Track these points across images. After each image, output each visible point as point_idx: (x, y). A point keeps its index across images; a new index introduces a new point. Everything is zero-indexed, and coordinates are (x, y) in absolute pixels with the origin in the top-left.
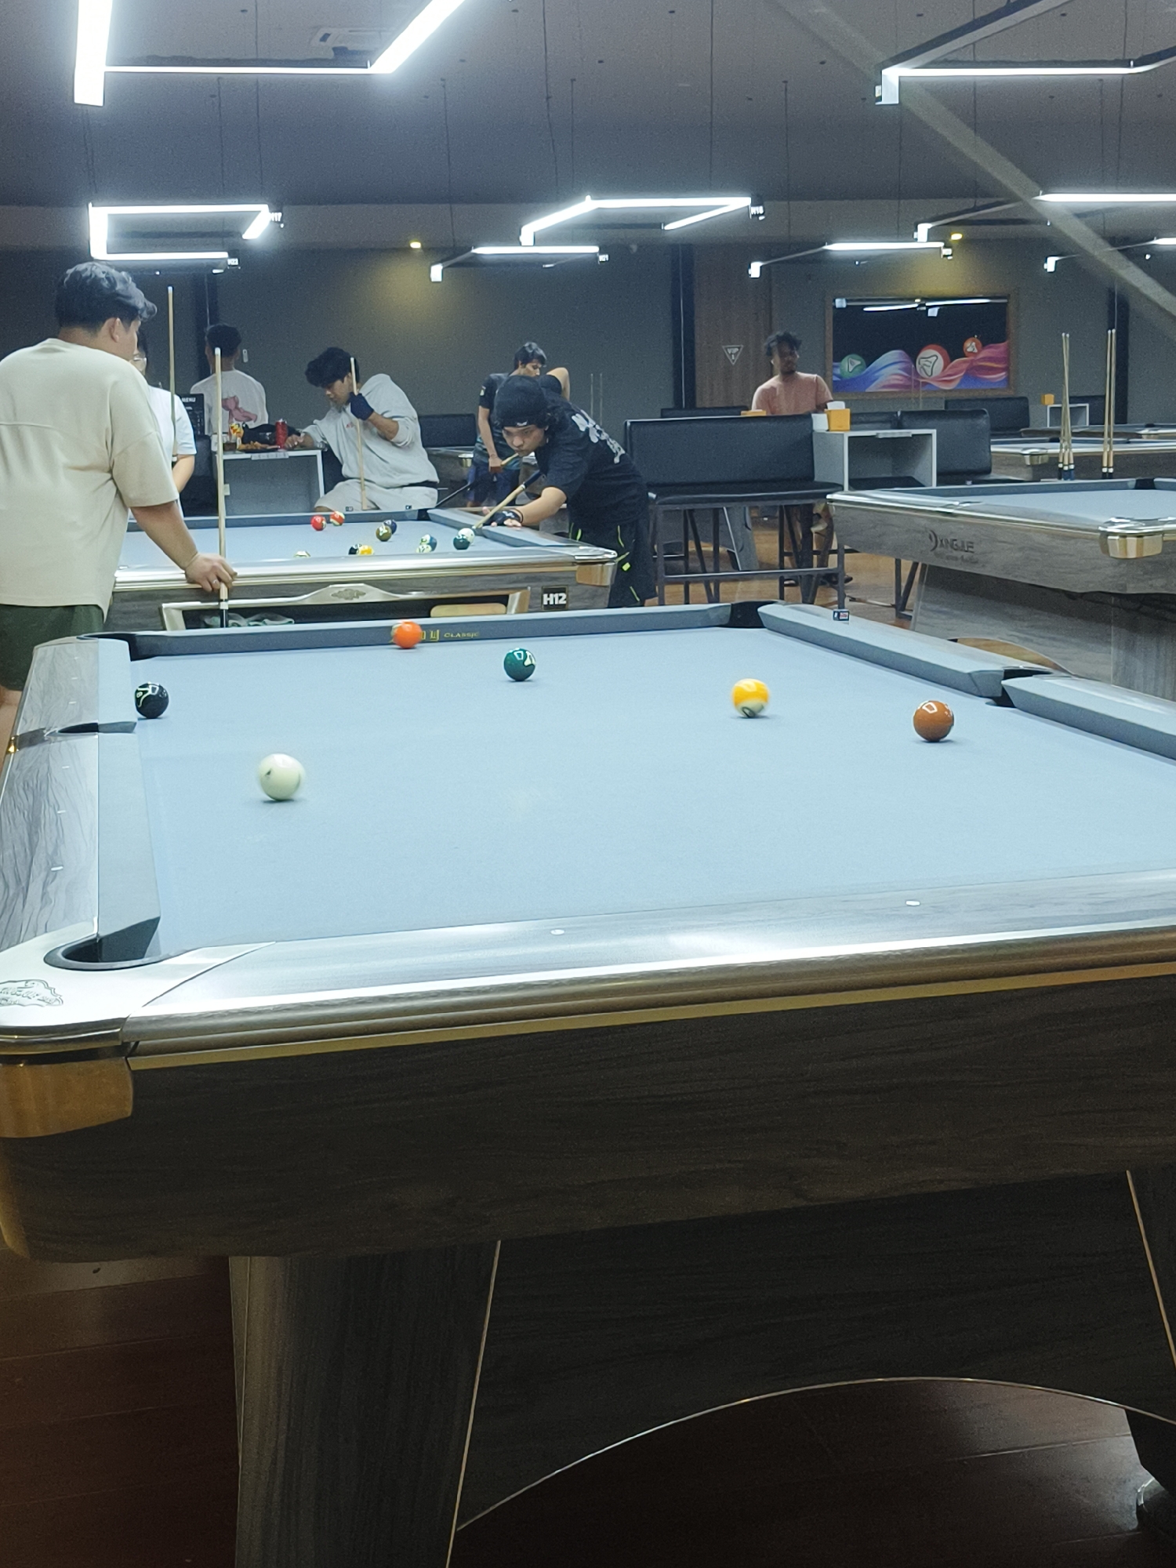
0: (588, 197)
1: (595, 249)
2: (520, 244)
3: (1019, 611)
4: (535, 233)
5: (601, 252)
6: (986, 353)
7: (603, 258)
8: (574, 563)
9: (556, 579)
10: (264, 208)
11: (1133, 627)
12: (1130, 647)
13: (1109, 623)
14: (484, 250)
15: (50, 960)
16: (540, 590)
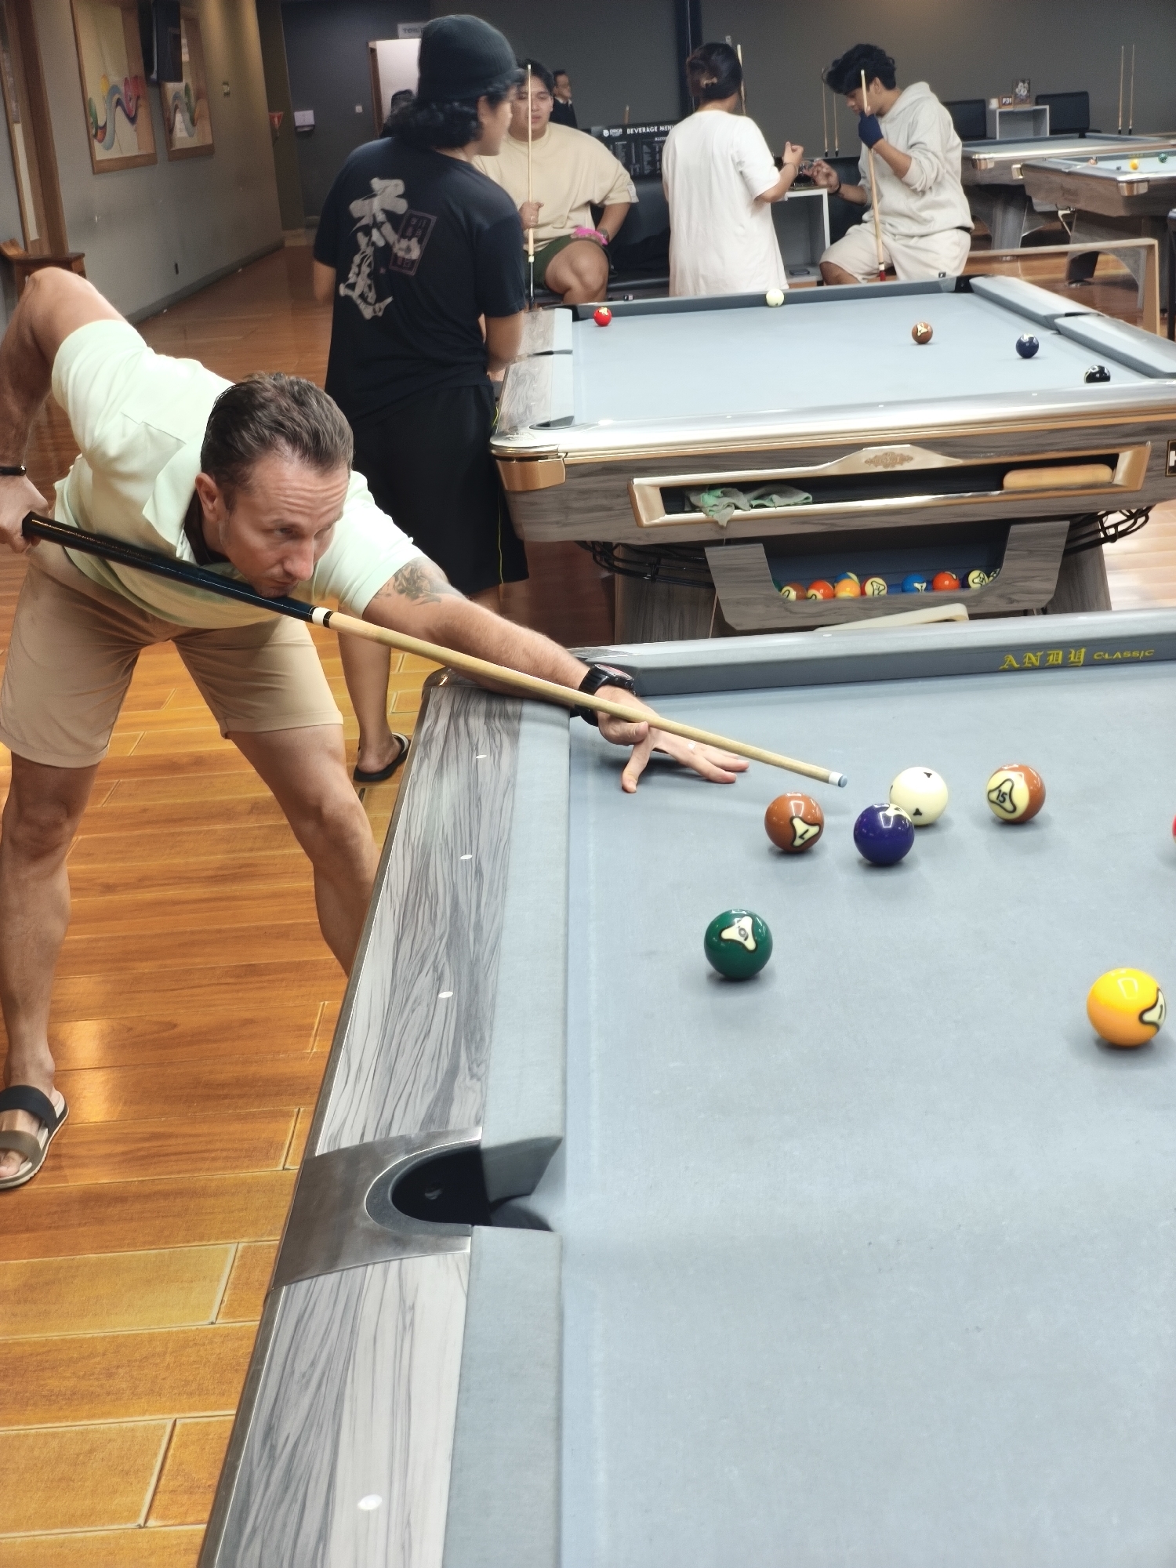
16: (1164, 445)
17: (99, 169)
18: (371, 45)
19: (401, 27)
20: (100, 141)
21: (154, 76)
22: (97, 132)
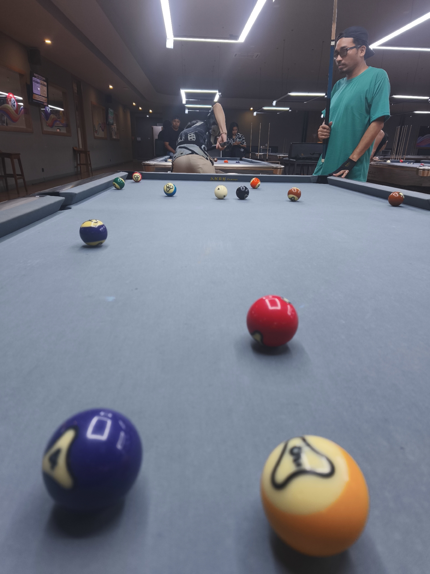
1: (288, 109)
2: (271, 106)
5: (290, 109)
7: (290, 111)
10: (217, 91)
14: (266, 108)
17: (95, 138)
18: (152, 127)
19: (159, 124)
20: (96, 133)
21: (108, 123)
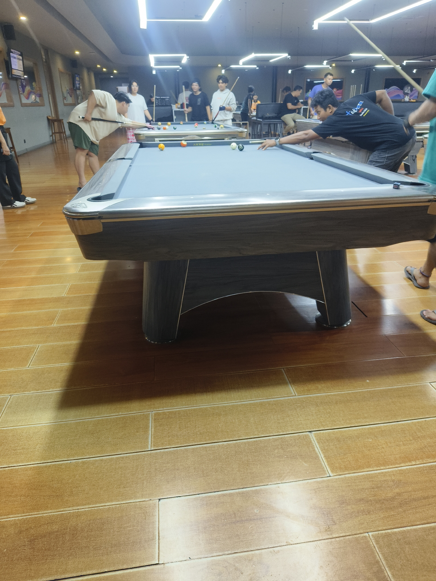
0: (253, 53)
1: (256, 66)
2: (239, 65)
3: (332, 146)
4: (243, 62)
6: (338, 92)
7: (257, 68)
8: (238, 132)
9: (234, 135)
10: (185, 55)
11: (355, 149)
12: (353, 153)
13: (349, 148)
14: (233, 66)
15: (88, 200)
16: (231, 138)
17: (65, 105)
18: (117, 87)
19: (123, 84)
20: (65, 100)
21: (75, 88)
22: (65, 98)
